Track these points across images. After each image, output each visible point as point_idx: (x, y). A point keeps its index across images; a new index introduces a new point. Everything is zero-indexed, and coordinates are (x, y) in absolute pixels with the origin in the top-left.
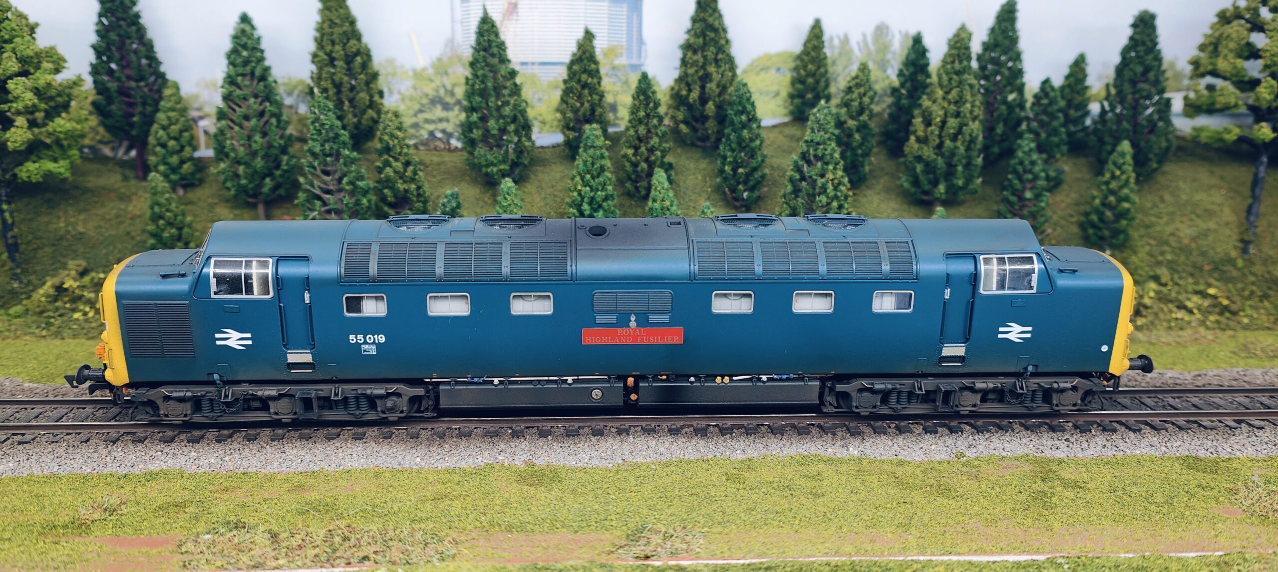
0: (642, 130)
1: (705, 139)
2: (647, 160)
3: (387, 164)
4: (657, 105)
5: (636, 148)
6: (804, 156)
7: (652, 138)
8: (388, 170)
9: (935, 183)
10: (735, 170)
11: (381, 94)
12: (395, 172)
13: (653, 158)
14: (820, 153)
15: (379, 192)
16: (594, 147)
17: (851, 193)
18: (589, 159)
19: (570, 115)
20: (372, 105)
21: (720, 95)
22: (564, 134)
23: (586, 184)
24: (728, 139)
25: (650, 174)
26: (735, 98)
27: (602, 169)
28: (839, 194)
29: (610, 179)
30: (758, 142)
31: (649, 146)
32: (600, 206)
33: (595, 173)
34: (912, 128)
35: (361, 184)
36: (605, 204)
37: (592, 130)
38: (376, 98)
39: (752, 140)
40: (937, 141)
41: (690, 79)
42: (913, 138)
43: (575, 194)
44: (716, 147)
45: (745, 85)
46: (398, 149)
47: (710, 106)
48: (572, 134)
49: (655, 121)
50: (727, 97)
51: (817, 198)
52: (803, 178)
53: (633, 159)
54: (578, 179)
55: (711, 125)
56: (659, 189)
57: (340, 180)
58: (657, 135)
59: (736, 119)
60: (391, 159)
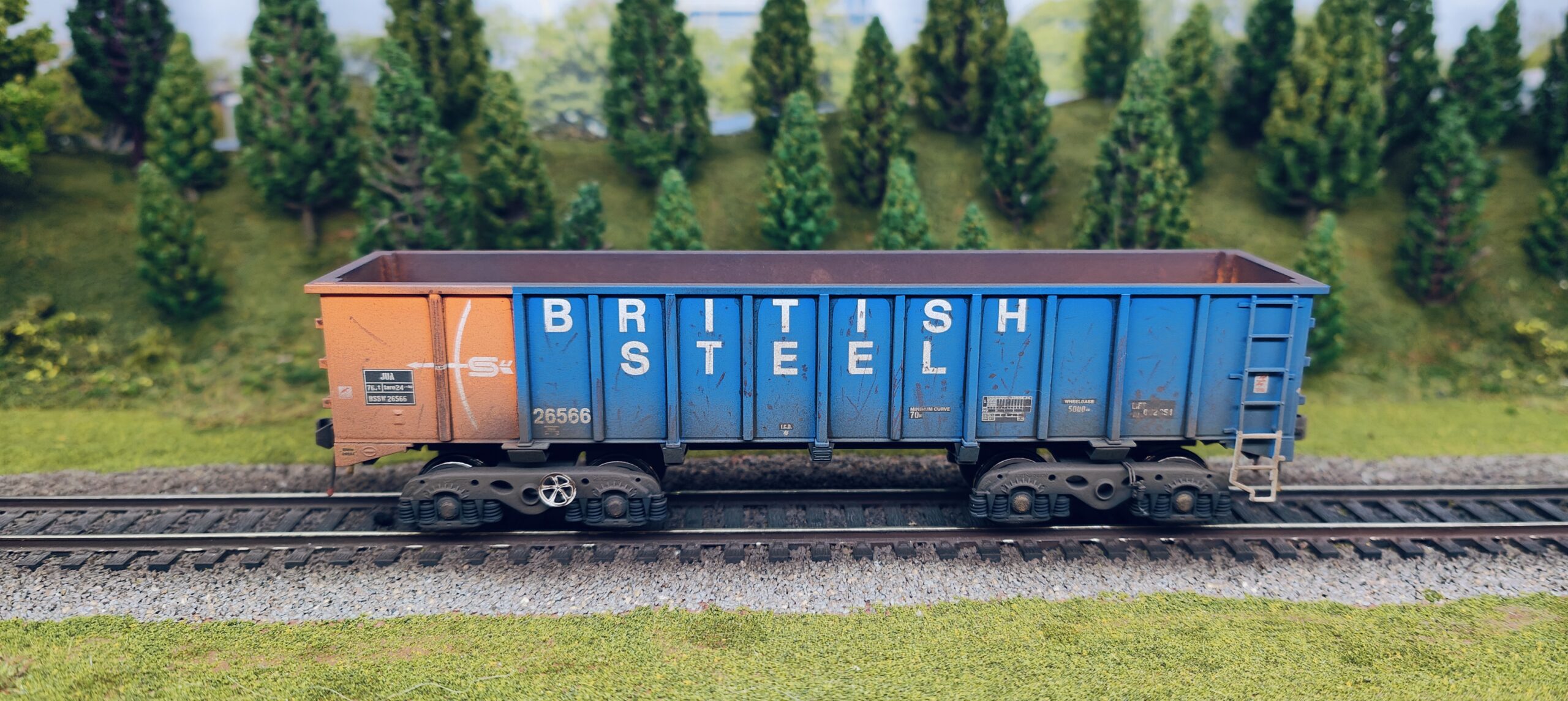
0: (872, 101)
1: (962, 119)
2: (879, 147)
3: (493, 150)
4: (894, 63)
5: (863, 131)
6: (1119, 136)
7: (884, 114)
8: (495, 161)
9: (1312, 179)
10: (1010, 162)
11: (487, 54)
12: (507, 163)
13: (887, 143)
14: (1144, 128)
15: (480, 191)
16: (800, 124)
17: (1189, 192)
18: (794, 143)
19: (763, 82)
20: (474, 67)
21: (985, 52)
22: (754, 111)
23: (788, 178)
24: (1000, 114)
25: (883, 168)
26: (1010, 54)
27: (813, 158)
28: (1172, 192)
29: (824, 173)
30: (1044, 120)
31: (882, 126)
32: (809, 214)
33: (802, 163)
34: (1275, 98)
35: (453, 176)
36: (818, 211)
37: (797, 100)
38: (480, 58)
39: (1035, 116)
40: (1316, 114)
41: (940, 30)
42: (1277, 114)
43: (773, 195)
44: (979, 129)
45: (1024, 35)
46: (509, 129)
47: (972, 69)
48: (767, 112)
49: (891, 89)
50: (995, 55)
51: (1141, 198)
52: (1117, 169)
53: (858, 145)
54: (777, 172)
55: (972, 98)
56: (899, 186)
57: (420, 171)
58: (893, 108)
59: (1013, 85)
60: (500, 145)
